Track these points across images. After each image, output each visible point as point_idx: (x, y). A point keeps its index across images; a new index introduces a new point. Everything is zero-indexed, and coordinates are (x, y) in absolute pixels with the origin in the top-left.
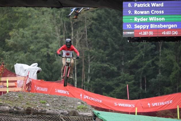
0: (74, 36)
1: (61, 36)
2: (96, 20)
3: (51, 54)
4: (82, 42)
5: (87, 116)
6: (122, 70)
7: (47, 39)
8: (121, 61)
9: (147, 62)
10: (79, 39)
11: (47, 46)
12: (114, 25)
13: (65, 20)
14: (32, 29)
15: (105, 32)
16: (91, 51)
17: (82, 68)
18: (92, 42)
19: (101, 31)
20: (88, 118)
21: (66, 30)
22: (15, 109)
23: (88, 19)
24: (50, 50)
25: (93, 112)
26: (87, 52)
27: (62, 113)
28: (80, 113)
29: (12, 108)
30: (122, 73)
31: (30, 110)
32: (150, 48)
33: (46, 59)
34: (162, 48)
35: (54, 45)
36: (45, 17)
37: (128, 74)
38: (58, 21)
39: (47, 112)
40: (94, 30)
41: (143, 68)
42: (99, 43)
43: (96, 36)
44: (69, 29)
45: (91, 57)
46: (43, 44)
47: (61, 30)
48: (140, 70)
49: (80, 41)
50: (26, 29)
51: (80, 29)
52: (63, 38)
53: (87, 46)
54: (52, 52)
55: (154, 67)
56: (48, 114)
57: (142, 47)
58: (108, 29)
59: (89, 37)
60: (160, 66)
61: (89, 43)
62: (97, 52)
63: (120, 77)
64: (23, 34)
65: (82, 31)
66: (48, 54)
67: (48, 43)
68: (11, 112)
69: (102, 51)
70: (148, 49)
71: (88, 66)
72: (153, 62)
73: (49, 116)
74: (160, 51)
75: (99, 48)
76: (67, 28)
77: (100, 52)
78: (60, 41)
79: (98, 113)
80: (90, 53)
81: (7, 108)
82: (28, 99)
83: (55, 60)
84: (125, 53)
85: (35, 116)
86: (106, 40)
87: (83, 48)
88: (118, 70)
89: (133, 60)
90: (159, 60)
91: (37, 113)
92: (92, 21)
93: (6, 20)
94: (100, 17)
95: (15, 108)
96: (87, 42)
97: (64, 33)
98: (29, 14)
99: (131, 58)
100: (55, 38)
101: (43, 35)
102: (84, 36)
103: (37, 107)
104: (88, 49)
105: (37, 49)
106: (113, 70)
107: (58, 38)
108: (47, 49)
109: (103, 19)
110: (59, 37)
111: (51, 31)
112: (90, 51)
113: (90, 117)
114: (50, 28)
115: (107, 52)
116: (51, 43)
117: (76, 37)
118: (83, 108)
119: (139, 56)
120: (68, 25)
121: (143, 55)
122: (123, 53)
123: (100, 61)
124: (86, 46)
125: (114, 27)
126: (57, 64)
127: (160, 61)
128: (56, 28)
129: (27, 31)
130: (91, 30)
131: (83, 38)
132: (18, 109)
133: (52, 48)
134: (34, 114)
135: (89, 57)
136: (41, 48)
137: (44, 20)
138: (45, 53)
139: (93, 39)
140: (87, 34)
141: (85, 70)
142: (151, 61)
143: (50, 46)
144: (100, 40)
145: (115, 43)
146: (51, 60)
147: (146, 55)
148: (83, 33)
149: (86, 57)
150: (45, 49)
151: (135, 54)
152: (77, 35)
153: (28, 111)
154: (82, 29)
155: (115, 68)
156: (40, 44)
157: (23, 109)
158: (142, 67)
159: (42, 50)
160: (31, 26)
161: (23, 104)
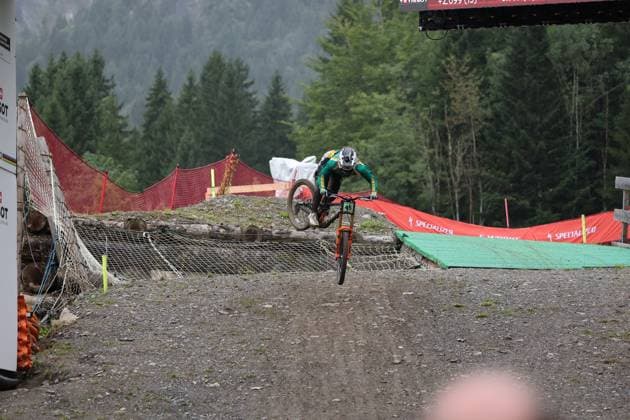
0: (453, 149)
1: (431, 151)
2: (491, 120)
3: (413, 181)
4: (467, 160)
5: (382, 243)
6: (539, 205)
7: (406, 156)
8: (538, 190)
9: (582, 191)
10: (462, 154)
11: (407, 169)
12: (522, 128)
13: (437, 124)
14: (380, 139)
15: (507, 140)
16: (484, 173)
17: (468, 205)
18: (486, 159)
19: (499, 139)
20: (382, 247)
21: (439, 141)
22: (222, 231)
23: (477, 120)
24: (412, 175)
25: (395, 234)
26: (478, 177)
27: (325, 238)
28: (367, 237)
29: (216, 227)
30: (539, 210)
31: (255, 232)
32: (587, 165)
33: (406, 190)
34: (608, 167)
35: (419, 166)
36: (402, 119)
37: (549, 212)
38: (425, 125)
39: (291, 236)
40: (488, 138)
41: (575, 202)
42: (498, 161)
43: (490, 148)
44: (444, 139)
45: (483, 185)
46: (400, 164)
47: (431, 140)
48: (569, 205)
49: (464, 158)
50: (370, 140)
51: (464, 137)
52: (434, 154)
53: (477, 165)
54: (415, 178)
55: (594, 198)
56: (295, 240)
57: (573, 165)
58: (513, 135)
59: (479, 150)
60: (604, 196)
61: (479, 159)
62: (493, 176)
63: (535, 218)
64: (366, 149)
65: (467, 141)
66: (408, 182)
67: (407, 163)
68: (213, 236)
69: (503, 174)
70: (583, 168)
71: (479, 202)
72: (592, 189)
73: (296, 244)
74: (605, 170)
75: (498, 169)
76: (441, 138)
77: (499, 176)
78: (428, 158)
79: (405, 235)
80: (482, 178)
81: (205, 227)
82: (254, 210)
83: (421, 192)
84: (543, 176)
85: (265, 244)
86: (509, 154)
87: (471, 170)
88: (531, 205)
89: (558, 188)
90: (602, 186)
91: (271, 238)
92: (484, 123)
93: (339, 129)
94: (497, 115)
95: (221, 227)
96: (476, 160)
97: (436, 146)
98: (376, 115)
99: (553, 185)
100: (421, 155)
101: (398, 149)
102: (470, 150)
103: (273, 225)
104: (477, 171)
105: (390, 174)
106: (523, 205)
107: (426, 153)
108: (406, 173)
109: (503, 118)
110: (426, 151)
111: (414, 142)
112: (482, 174)
113: (388, 243)
114: (411, 136)
115: (511, 175)
116: (413, 162)
117: (456, 151)
118: (373, 227)
119: (567, 179)
120: (443, 132)
121: (575, 177)
122: (539, 177)
123: (500, 192)
124: (474, 167)
125: (523, 131)
126: (424, 199)
127: (605, 188)
128: (422, 137)
129: (372, 144)
130: (483, 138)
131: (469, 152)
132: (227, 229)
133: (415, 172)
134: (264, 240)
135: (480, 186)
136: (397, 172)
137: (400, 124)
138: (403, 181)
139: (487, 153)
140: (477, 146)
141: (474, 208)
142: (588, 188)
143: (411, 167)
144: (497, 154)
145: (525, 158)
146: (414, 193)
147: (580, 178)
148: (470, 144)
149: (476, 185)
150: (404, 173)
151: (561, 177)
152: (459, 147)
153: (251, 235)
154: (466, 137)
155: (527, 203)
156: (395, 165)
157: (239, 229)
158: (574, 198)
159: (398, 175)
160: (379, 135)
161: (241, 220)
